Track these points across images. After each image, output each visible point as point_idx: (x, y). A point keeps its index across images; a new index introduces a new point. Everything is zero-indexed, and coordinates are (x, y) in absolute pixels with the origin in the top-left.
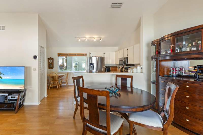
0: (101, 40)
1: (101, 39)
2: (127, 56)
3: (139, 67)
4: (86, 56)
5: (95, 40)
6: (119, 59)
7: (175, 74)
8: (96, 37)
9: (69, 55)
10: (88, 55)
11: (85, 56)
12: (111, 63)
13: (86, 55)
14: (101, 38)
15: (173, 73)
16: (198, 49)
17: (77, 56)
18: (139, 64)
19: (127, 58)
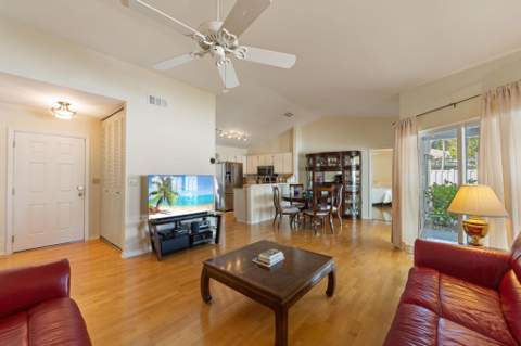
2: (272, 165)
6: (257, 167)
16: (336, 165)
18: (292, 175)
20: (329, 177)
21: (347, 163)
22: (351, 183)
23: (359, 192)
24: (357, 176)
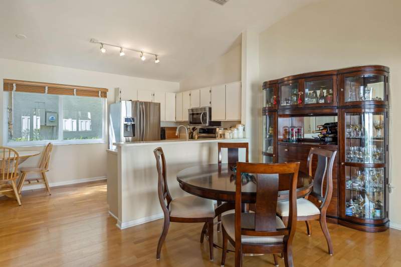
0: (157, 61)
1: (156, 59)
2: (209, 105)
3: (240, 127)
4: (105, 96)
5: (143, 59)
6: (189, 110)
7: (294, 137)
8: (145, 52)
9: (49, 88)
10: (110, 94)
11: (102, 96)
12: (167, 120)
13: (104, 93)
14: (156, 56)
15: (292, 136)
16: (326, 103)
17: (77, 95)
18: (240, 122)
19: (210, 109)
20: (312, 128)
21: (350, 97)
22: (361, 143)
23: (382, 164)
24: (377, 128)
